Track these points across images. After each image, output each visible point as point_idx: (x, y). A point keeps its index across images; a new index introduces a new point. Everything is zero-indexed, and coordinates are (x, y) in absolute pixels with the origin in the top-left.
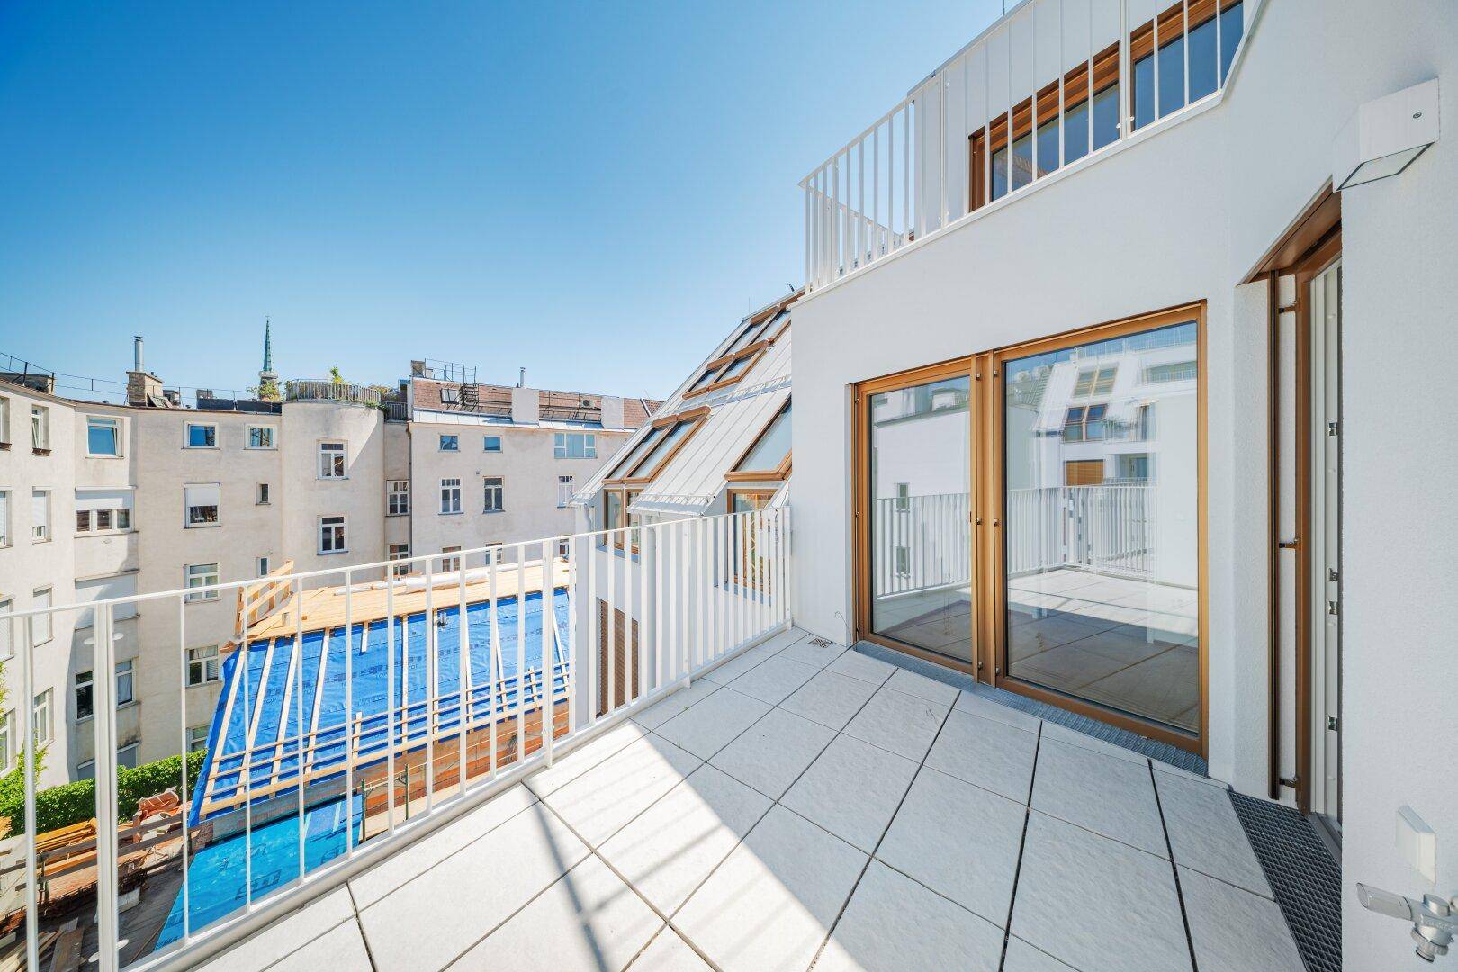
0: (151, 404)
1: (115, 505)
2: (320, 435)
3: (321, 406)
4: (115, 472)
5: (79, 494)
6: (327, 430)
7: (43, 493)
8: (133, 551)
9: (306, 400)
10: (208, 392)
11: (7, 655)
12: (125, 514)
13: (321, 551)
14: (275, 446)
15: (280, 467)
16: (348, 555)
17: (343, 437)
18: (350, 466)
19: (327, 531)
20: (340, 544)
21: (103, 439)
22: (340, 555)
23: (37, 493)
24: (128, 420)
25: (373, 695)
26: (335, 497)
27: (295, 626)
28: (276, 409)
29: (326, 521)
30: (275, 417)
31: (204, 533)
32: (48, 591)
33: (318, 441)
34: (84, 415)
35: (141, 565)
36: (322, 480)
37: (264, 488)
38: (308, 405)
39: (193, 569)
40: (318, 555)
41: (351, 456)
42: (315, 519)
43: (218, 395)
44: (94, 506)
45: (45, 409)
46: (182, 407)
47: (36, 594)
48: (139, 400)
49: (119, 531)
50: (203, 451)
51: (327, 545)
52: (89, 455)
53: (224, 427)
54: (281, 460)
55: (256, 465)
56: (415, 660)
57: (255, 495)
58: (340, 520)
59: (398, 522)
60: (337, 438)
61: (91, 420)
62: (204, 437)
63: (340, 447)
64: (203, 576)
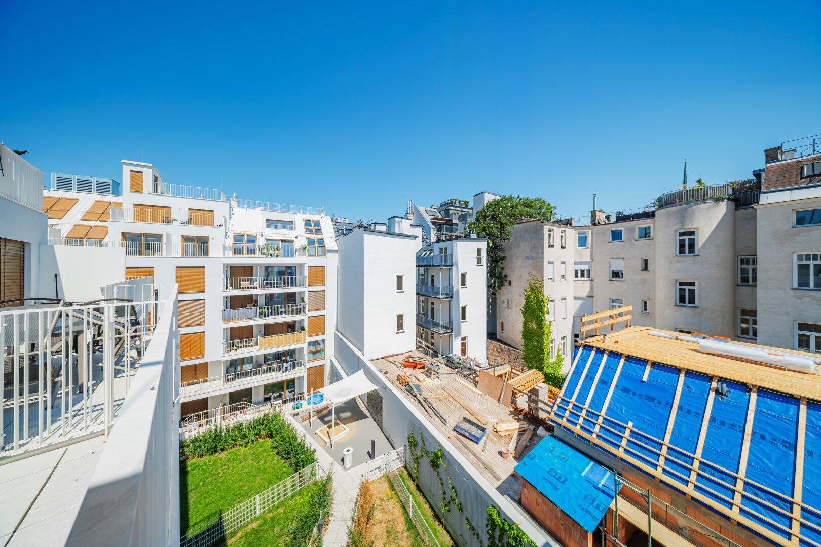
0: (599, 223)
1: (586, 268)
2: (677, 227)
3: (678, 208)
4: (586, 254)
5: (575, 263)
6: (682, 223)
7: (564, 263)
8: (592, 288)
9: (668, 206)
10: (621, 213)
11: (553, 319)
12: (589, 271)
13: (678, 303)
14: (652, 237)
15: (654, 249)
16: (697, 310)
17: (695, 226)
18: (700, 246)
19: (682, 291)
20: (692, 301)
21: (582, 241)
22: (693, 309)
23: (562, 263)
24: (590, 232)
25: (645, 416)
26: (687, 269)
27: (609, 345)
28: (652, 215)
29: (681, 284)
30: (651, 220)
31: (617, 283)
32: (565, 299)
33: (676, 231)
34: (576, 232)
35: (594, 295)
36: (679, 256)
37: (646, 262)
38: (670, 208)
39: (613, 301)
40: (676, 305)
41: (701, 239)
42: (673, 282)
43: (625, 213)
44: (580, 268)
45: (565, 231)
46: (611, 222)
47: (561, 300)
48: (595, 223)
49: (587, 279)
50: (617, 243)
51: (682, 300)
52: (578, 247)
53: (626, 229)
54: (655, 245)
55: (641, 248)
56: (685, 411)
57: (640, 265)
58: (692, 284)
59: (745, 291)
60: (689, 227)
61: (579, 234)
62: (617, 236)
63: (692, 233)
64: (617, 305)
